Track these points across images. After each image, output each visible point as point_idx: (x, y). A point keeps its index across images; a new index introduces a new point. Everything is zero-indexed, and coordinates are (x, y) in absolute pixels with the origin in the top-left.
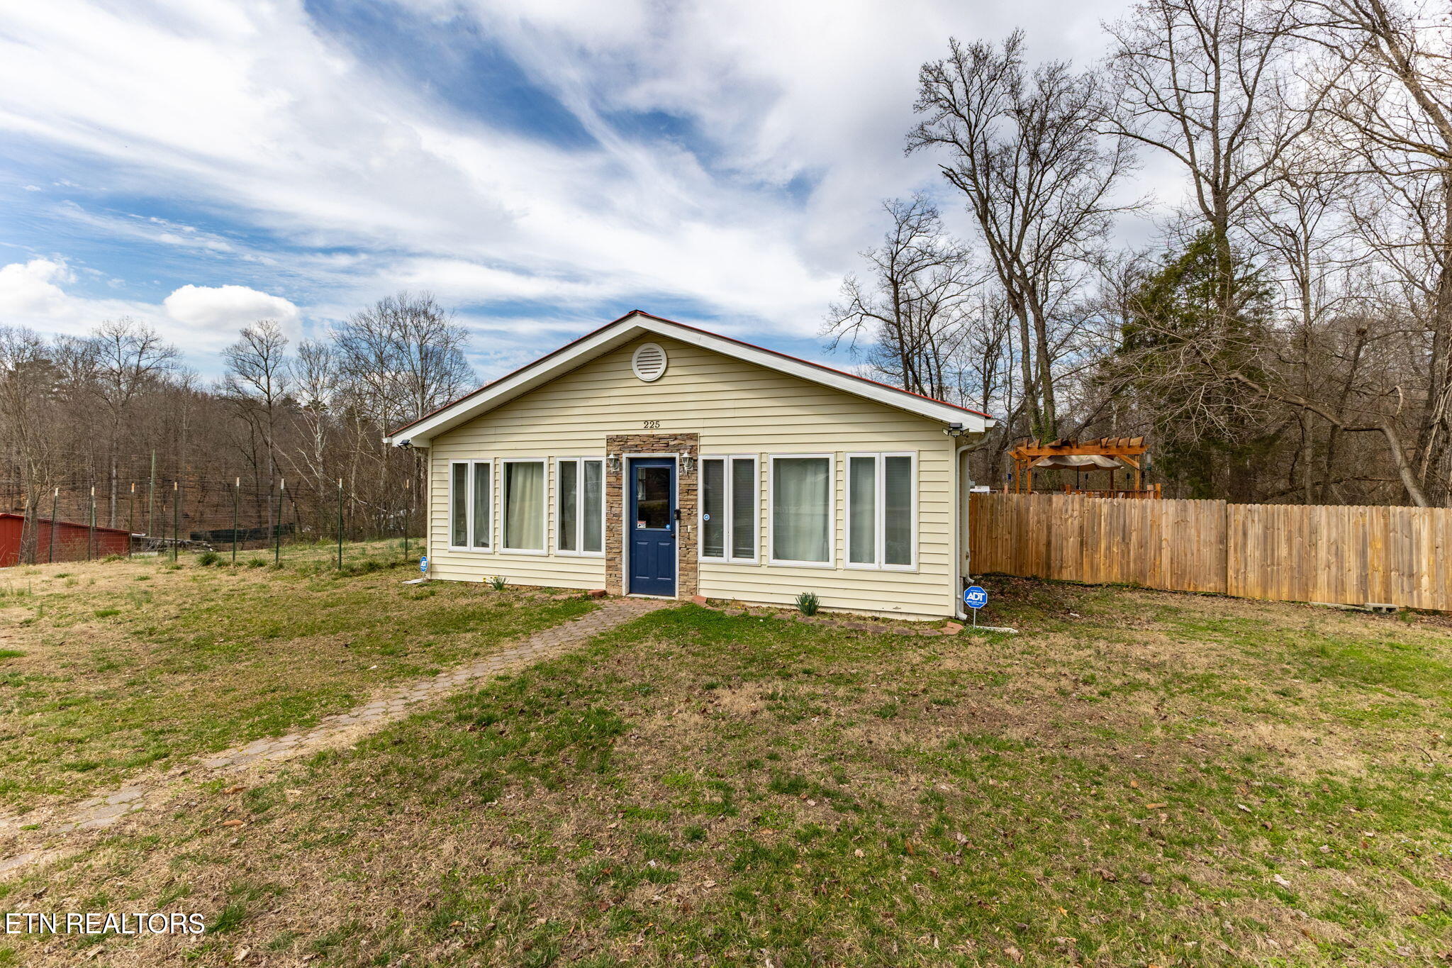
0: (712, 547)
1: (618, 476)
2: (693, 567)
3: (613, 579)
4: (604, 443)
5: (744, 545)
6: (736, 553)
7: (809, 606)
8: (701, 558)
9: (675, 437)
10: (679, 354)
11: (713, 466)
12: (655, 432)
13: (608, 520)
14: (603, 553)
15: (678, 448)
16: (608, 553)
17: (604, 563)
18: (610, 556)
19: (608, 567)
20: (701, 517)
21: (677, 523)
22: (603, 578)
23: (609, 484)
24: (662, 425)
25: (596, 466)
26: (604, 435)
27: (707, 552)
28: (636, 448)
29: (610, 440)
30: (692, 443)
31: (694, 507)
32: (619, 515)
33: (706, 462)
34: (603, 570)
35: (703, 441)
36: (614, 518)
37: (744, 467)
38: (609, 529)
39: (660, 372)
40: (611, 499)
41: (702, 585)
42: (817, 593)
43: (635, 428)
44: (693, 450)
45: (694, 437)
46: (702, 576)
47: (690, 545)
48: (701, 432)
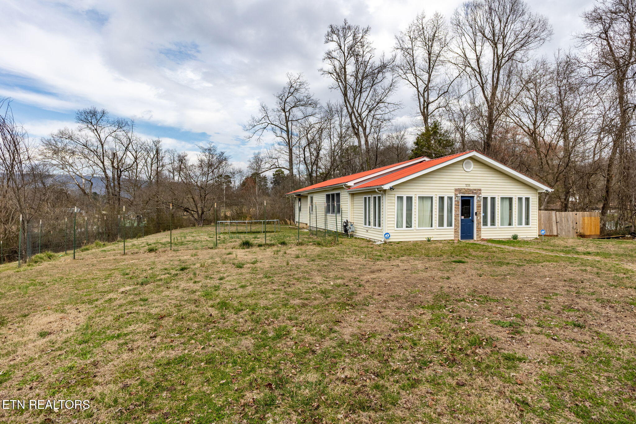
0: (485, 224)
1: (458, 202)
2: (479, 230)
3: (456, 235)
4: (454, 191)
5: (493, 223)
6: (491, 225)
7: (515, 237)
8: (482, 227)
9: (475, 190)
10: (476, 164)
11: (485, 199)
12: (469, 188)
13: (455, 216)
14: (453, 227)
15: (476, 193)
16: (455, 227)
17: (453, 230)
18: (456, 228)
19: (455, 232)
20: (482, 214)
21: (475, 217)
22: (453, 236)
23: (455, 205)
24: (471, 186)
25: (450, 198)
26: (453, 188)
27: (484, 225)
28: (463, 193)
29: (456, 190)
30: (480, 192)
31: (481, 211)
32: (458, 215)
33: (483, 198)
34: (453, 233)
35: (482, 191)
36: (456, 216)
37: (493, 199)
38: (455, 219)
39: (471, 169)
40: (456, 209)
41: (482, 235)
42: (518, 234)
43: (463, 186)
44: (480, 193)
45: (480, 190)
46: (482, 232)
47: (479, 223)
48: (482, 189)
